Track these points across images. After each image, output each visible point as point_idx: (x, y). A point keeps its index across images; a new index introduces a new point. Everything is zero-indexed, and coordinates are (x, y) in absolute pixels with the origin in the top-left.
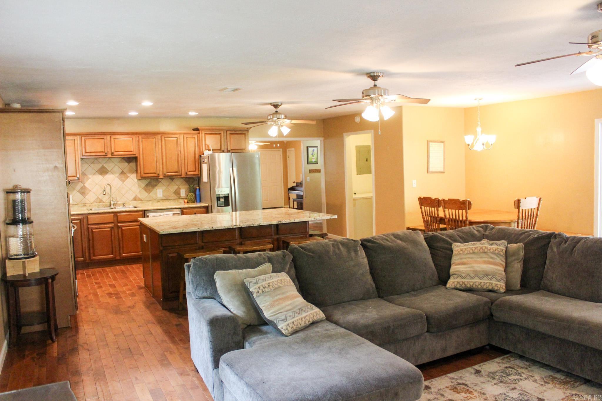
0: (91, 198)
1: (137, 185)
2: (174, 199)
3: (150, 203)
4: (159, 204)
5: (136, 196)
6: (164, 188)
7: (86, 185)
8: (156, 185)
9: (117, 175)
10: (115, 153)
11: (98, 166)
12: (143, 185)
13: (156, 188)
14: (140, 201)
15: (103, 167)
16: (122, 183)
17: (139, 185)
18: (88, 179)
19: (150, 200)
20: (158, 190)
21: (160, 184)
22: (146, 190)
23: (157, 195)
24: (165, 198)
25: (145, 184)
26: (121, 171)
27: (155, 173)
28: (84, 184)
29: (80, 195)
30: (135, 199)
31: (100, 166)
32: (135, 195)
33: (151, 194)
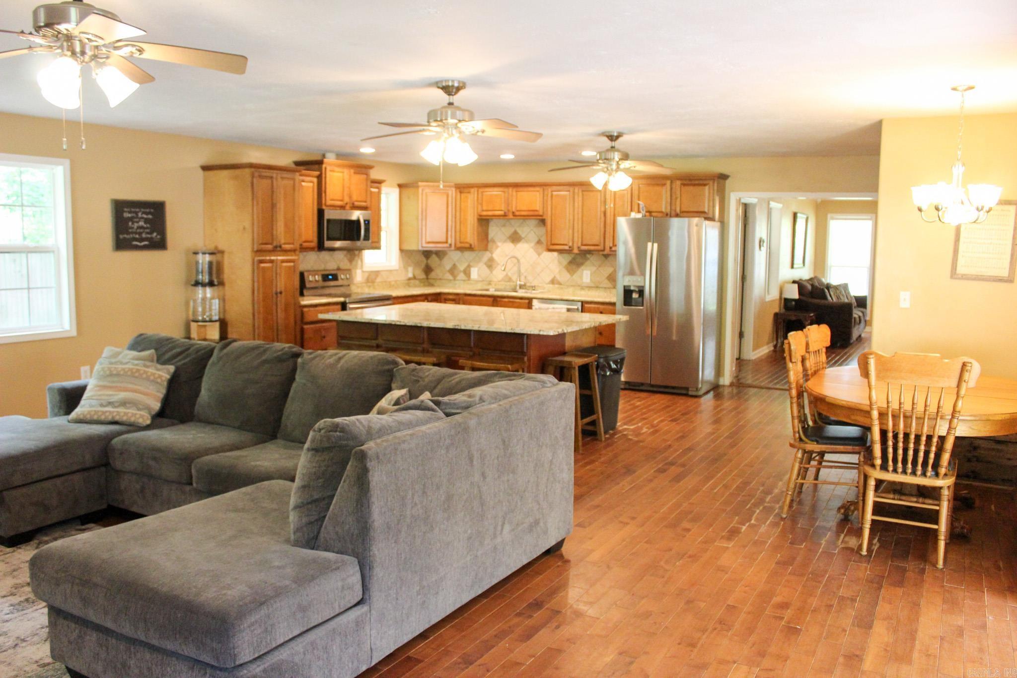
0: (498, 274)
1: (556, 262)
2: (605, 288)
3: (571, 290)
4: (583, 292)
5: (555, 277)
6: (594, 269)
7: (495, 256)
8: (582, 264)
9: (532, 244)
10: (517, 213)
11: (509, 231)
12: (565, 262)
13: (583, 267)
14: (557, 286)
15: (515, 233)
16: (537, 256)
17: (560, 262)
18: (497, 247)
19: (572, 286)
20: (585, 272)
21: (588, 263)
22: (568, 271)
23: (582, 280)
24: (593, 285)
25: (568, 261)
26: (537, 240)
27: (566, 245)
28: (492, 254)
29: (486, 268)
30: (553, 282)
31: (512, 230)
32: (553, 276)
33: (574, 276)
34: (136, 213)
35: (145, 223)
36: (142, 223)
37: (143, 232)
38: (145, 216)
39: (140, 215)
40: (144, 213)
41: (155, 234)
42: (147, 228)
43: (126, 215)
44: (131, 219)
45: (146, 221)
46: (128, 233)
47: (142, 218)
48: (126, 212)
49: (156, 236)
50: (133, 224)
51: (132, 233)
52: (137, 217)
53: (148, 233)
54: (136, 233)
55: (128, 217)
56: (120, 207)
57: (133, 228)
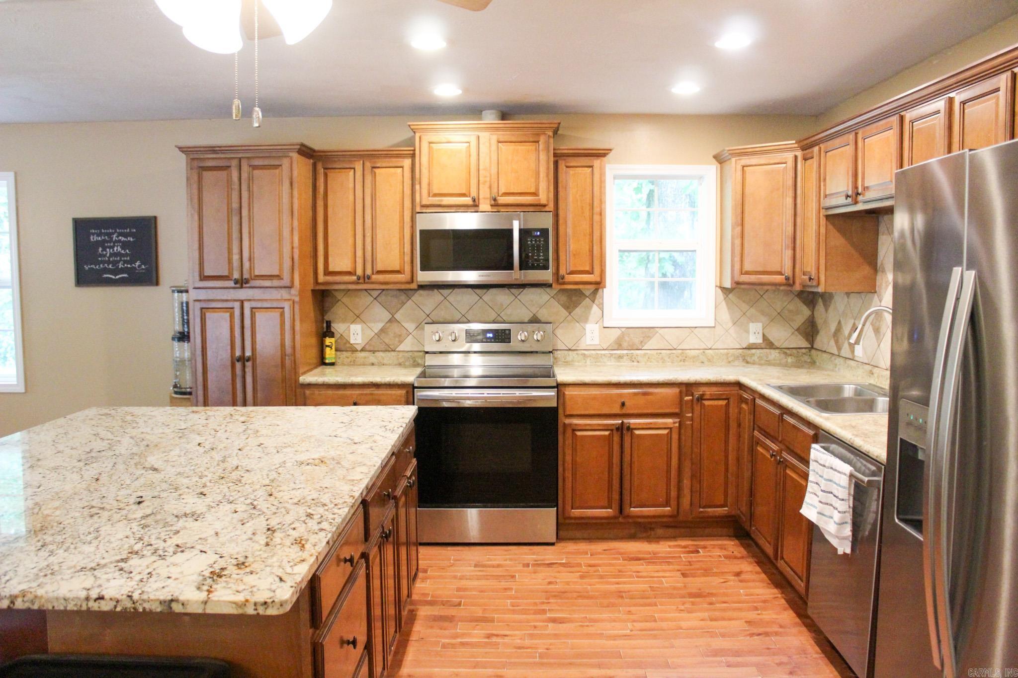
34: (109, 235)
35: (122, 248)
36: (118, 249)
37: (121, 260)
38: (123, 239)
39: (114, 237)
40: (120, 234)
41: (138, 263)
42: (126, 255)
43: (94, 238)
44: (102, 244)
45: (124, 245)
46: (99, 263)
47: (120, 241)
48: (93, 234)
49: (139, 266)
50: (104, 249)
51: (103, 262)
52: (111, 241)
53: (125, 262)
54: (109, 262)
55: (97, 241)
56: (82, 227)
57: (105, 256)
